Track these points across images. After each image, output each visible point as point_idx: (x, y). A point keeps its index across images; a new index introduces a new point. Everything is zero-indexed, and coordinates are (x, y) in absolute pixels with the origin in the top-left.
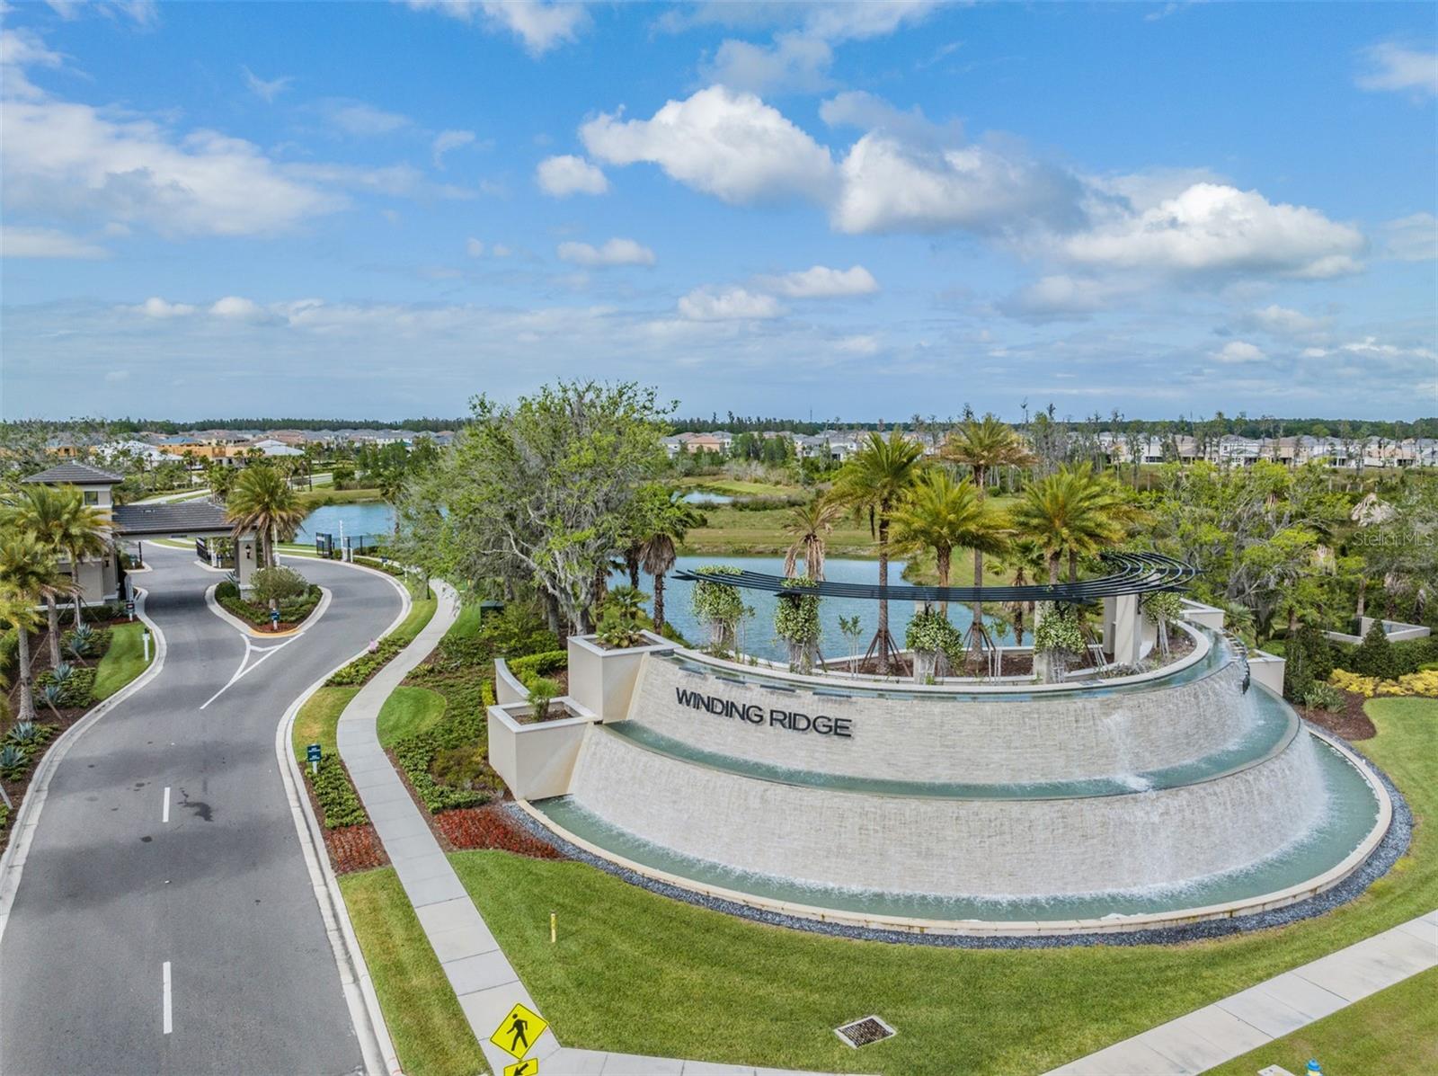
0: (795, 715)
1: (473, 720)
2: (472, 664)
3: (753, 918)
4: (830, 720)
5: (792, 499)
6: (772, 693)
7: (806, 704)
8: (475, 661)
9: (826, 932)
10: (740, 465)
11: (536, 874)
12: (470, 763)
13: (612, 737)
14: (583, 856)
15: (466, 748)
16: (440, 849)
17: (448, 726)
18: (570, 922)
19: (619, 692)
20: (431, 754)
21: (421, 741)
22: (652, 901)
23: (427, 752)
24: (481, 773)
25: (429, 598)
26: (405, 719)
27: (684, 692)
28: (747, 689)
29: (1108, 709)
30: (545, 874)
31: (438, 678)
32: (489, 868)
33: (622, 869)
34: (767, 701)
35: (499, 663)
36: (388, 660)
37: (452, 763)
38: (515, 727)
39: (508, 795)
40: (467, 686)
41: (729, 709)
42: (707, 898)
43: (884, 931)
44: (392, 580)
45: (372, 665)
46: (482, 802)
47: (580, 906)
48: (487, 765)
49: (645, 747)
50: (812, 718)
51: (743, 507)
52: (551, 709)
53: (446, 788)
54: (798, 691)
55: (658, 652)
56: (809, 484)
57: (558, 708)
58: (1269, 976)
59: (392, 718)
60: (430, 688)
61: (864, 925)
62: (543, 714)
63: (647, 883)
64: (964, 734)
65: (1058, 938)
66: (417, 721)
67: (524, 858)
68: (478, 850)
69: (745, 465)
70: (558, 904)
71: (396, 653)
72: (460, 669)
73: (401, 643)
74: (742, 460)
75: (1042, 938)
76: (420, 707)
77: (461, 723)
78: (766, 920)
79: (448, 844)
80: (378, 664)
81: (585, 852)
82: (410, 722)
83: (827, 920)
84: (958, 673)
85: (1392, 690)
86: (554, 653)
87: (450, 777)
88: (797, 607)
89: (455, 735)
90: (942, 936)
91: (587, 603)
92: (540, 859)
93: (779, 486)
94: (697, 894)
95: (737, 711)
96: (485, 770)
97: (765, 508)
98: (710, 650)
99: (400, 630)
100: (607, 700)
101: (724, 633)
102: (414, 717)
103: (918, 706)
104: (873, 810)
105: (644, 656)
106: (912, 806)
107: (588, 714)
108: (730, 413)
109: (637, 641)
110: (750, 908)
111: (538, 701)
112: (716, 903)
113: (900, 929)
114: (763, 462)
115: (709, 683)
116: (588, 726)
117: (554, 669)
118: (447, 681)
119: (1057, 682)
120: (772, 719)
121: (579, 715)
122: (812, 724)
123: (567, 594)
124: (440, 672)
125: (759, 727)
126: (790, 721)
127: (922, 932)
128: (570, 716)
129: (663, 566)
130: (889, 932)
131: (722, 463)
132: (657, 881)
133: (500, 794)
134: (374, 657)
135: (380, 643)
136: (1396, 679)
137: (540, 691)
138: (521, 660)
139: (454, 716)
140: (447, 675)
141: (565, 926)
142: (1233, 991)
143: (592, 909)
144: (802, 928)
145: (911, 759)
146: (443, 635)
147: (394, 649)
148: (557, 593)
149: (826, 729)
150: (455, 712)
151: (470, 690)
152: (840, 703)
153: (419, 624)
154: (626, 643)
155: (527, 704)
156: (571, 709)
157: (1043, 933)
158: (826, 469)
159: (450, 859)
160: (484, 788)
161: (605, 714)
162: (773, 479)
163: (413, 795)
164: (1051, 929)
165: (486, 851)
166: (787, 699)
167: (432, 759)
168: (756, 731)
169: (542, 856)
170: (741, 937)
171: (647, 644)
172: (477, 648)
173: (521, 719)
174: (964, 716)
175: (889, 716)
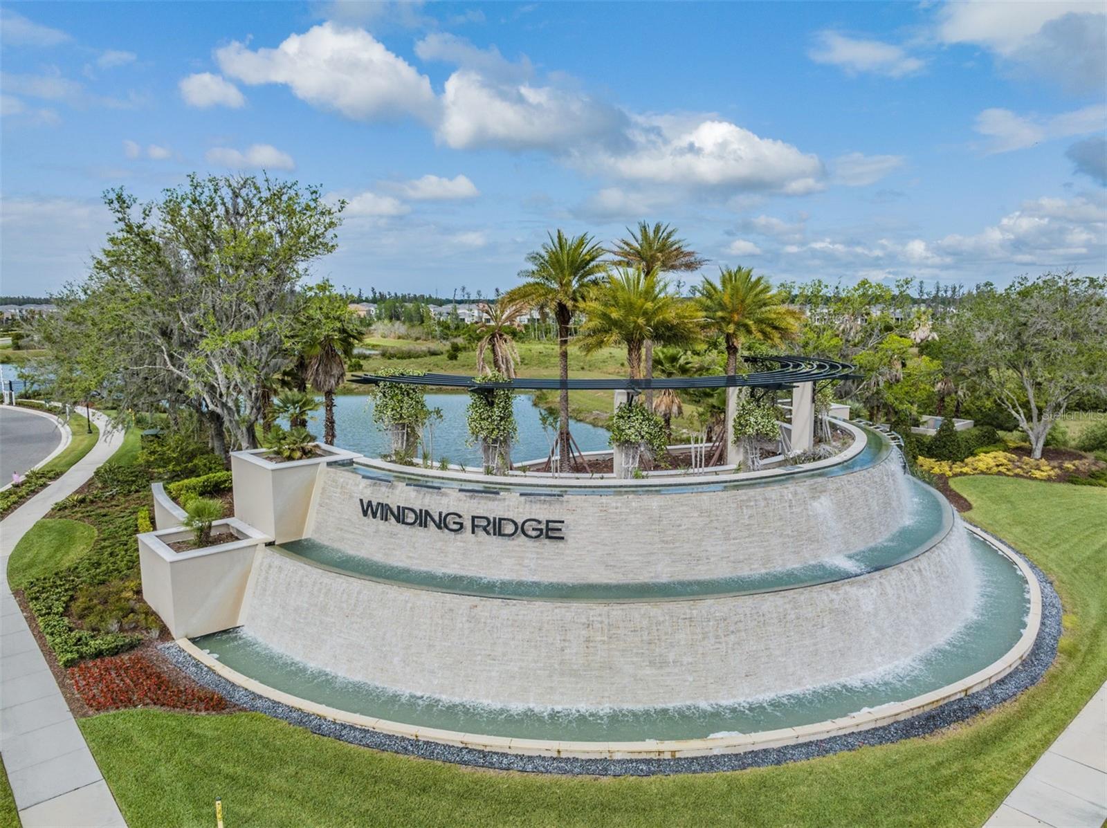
0: (500, 519)
1: (126, 551)
2: (130, 492)
3: (477, 765)
4: (539, 522)
5: (432, 350)
6: (471, 497)
7: (511, 507)
8: (133, 488)
9: (566, 772)
10: (386, 325)
11: (198, 736)
12: (119, 599)
13: (288, 560)
14: (259, 703)
15: (115, 583)
16: (70, 715)
17: (95, 558)
18: (243, 802)
19: (294, 510)
20: (70, 593)
21: (61, 579)
22: (349, 757)
23: (66, 590)
24: (133, 611)
25: (90, 432)
26: (44, 554)
27: (370, 503)
28: (444, 495)
29: (816, 493)
30: (209, 734)
31: (89, 509)
32: (134, 734)
33: (309, 715)
34: (467, 505)
35: (157, 488)
36: (34, 492)
37: (95, 601)
38: (169, 555)
39: (165, 634)
40: (123, 514)
41: (423, 519)
42: (415, 743)
43: (631, 761)
44: (53, 418)
45: (13, 498)
46: (132, 646)
47: (256, 776)
48: (141, 600)
49: (327, 568)
50: (520, 521)
51: (391, 357)
52: (213, 533)
53: (85, 633)
54: (502, 493)
55: (335, 462)
56: (444, 339)
57: (224, 530)
58: (1034, 759)
59: (28, 555)
60: (79, 519)
61: (607, 756)
62: (205, 539)
63: (340, 732)
64: (683, 527)
65: (818, 743)
66: (59, 555)
67: (181, 714)
68: (122, 710)
69: (389, 325)
70: (227, 777)
71: (44, 486)
72: (116, 498)
73: (51, 475)
74: (386, 321)
75: (802, 745)
76: (65, 539)
77: (111, 554)
78: (492, 766)
79: (82, 707)
80: (21, 497)
81: (261, 697)
82: (51, 557)
83: (563, 755)
84: (663, 465)
85: (964, 470)
86: (219, 474)
87: (92, 619)
88: (491, 404)
89: (103, 568)
90: (696, 758)
91: (253, 418)
92: (203, 713)
93: (418, 341)
94: (403, 739)
95: (434, 521)
96: (137, 606)
97: (410, 357)
98: (394, 458)
99: (53, 464)
100: (279, 520)
101: (408, 440)
102: (56, 551)
103: (634, 501)
104: (599, 619)
105: (320, 468)
106: (641, 611)
107: (258, 535)
108: (373, 289)
109: (310, 451)
110: (470, 751)
111: (197, 524)
112: (428, 749)
113: (648, 757)
114: (404, 323)
115: (397, 492)
116: (258, 548)
117: (221, 490)
118: (99, 511)
119: (754, 470)
120: (474, 526)
121: (247, 537)
122: (520, 529)
123: (229, 409)
124: (92, 502)
125: (459, 536)
126: (495, 527)
127: (673, 756)
128: (237, 539)
129: (333, 382)
130: (637, 761)
131: (370, 325)
132: (352, 728)
133: (155, 633)
134: (18, 490)
135: (27, 476)
136: (962, 461)
137: (199, 513)
138: (181, 483)
139: (103, 548)
140: (100, 505)
141: (237, 809)
142: (1013, 784)
143: (274, 779)
144: (536, 770)
145: (630, 558)
146: (101, 465)
147: (41, 482)
148: (219, 410)
149: (534, 533)
150: (107, 543)
151: (125, 519)
152: (550, 503)
153: (74, 458)
154: (298, 454)
155: (183, 528)
156: (238, 531)
157: (801, 741)
158: (456, 329)
159: (82, 727)
160: (135, 628)
161: (278, 533)
162: (414, 335)
163: (43, 645)
164: (810, 735)
165: (132, 711)
166: (490, 503)
167: (72, 598)
168: (455, 539)
169: (207, 709)
170: (466, 794)
171: (321, 456)
172: (137, 476)
173: (178, 547)
174: (681, 509)
175: (605, 513)
